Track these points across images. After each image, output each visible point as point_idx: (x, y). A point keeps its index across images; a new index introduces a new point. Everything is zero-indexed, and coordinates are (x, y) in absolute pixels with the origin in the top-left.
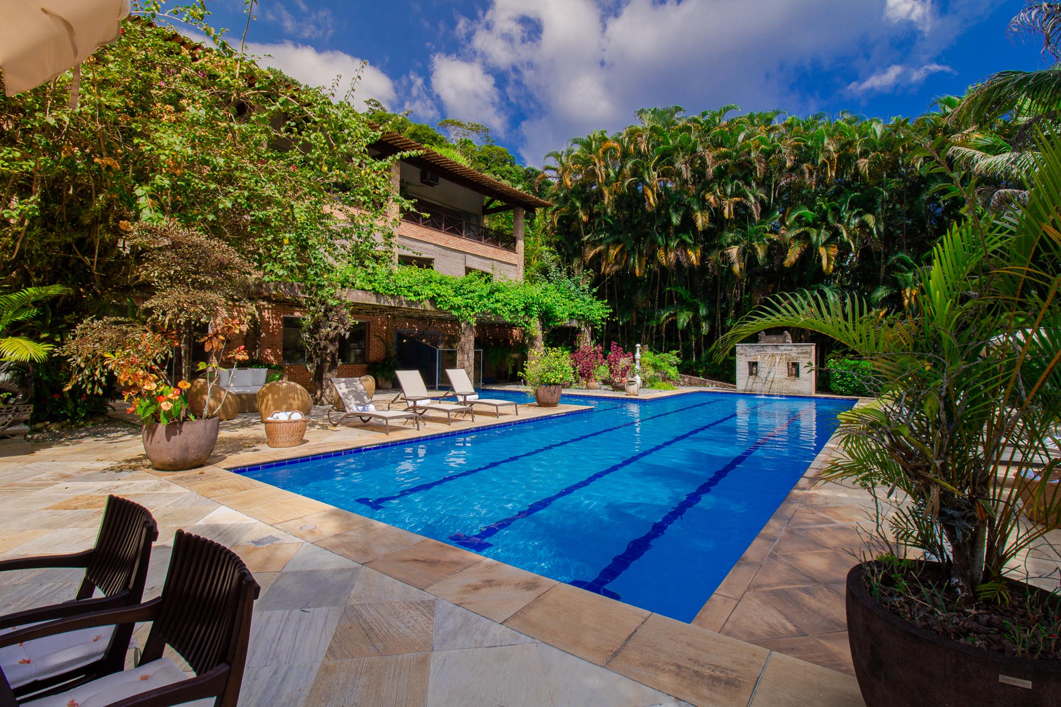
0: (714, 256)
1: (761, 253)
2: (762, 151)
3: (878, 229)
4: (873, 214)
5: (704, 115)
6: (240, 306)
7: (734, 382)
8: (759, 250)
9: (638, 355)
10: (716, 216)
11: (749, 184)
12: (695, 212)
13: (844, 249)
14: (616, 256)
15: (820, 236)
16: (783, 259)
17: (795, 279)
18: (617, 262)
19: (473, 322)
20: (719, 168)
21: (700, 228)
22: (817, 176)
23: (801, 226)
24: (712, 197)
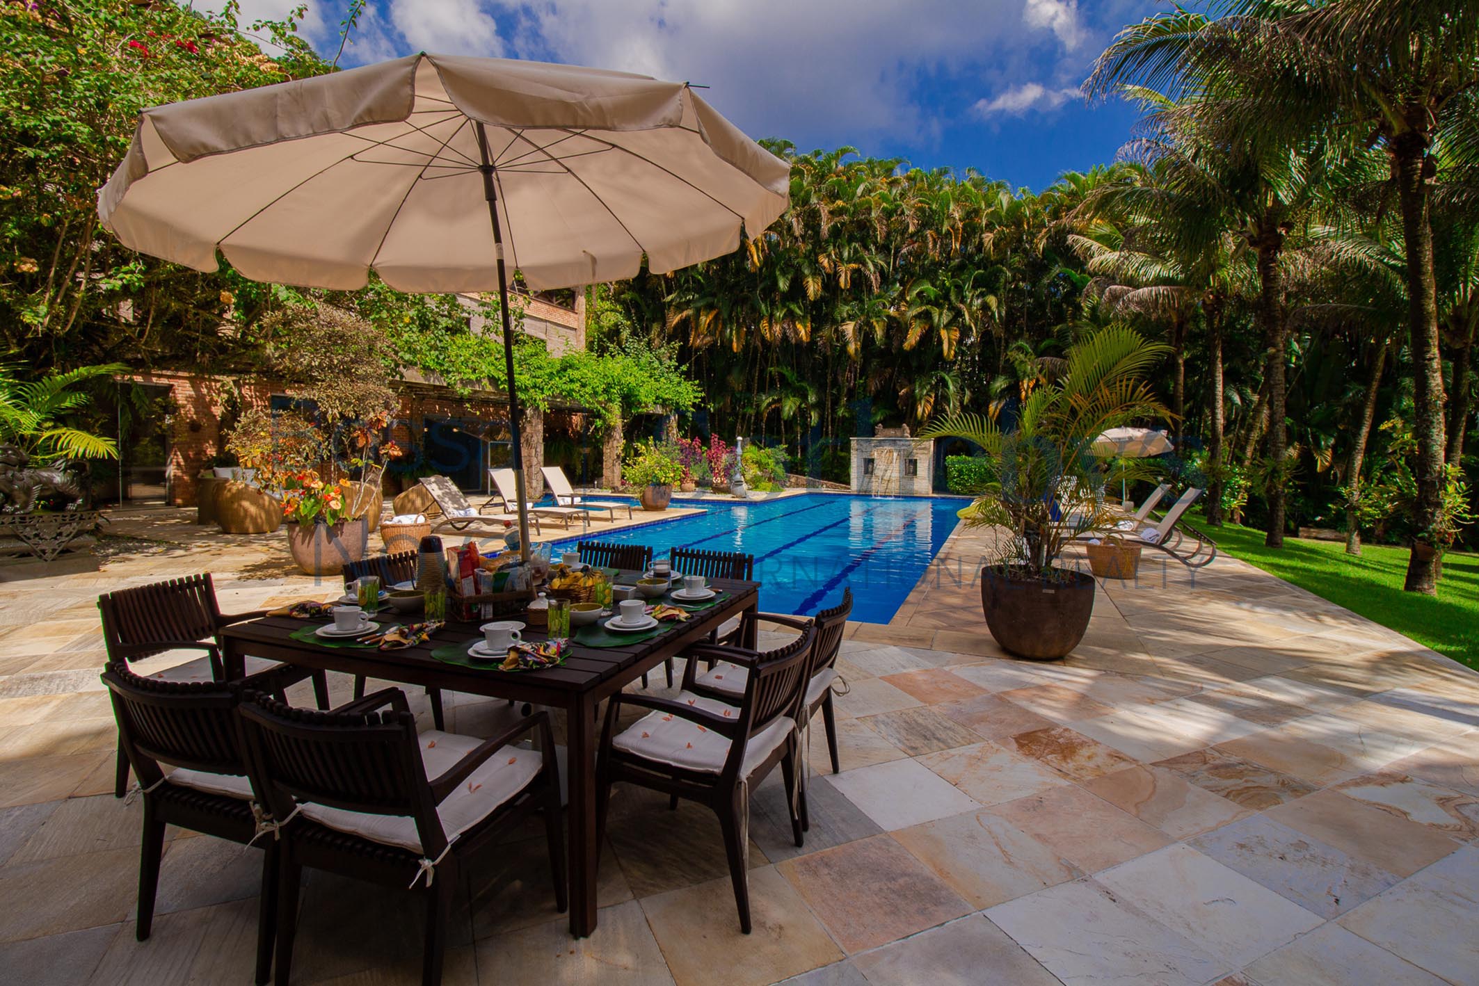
0: (827, 331)
1: (879, 332)
2: (884, 210)
3: (999, 313)
4: (996, 295)
5: (817, 154)
6: (210, 380)
7: (848, 483)
8: (877, 329)
9: (739, 450)
10: (830, 283)
11: (866, 248)
12: (806, 276)
13: (965, 331)
14: (709, 325)
15: (941, 317)
16: (902, 342)
17: (914, 364)
18: (711, 332)
19: (544, 406)
20: (835, 226)
21: (812, 298)
22: (941, 247)
23: (922, 304)
24: (826, 260)
